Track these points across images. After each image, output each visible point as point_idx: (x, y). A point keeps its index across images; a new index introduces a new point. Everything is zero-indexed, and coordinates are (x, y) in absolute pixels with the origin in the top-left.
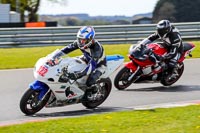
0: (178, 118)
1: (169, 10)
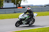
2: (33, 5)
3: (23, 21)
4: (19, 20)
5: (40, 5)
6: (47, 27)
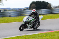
0: (34, 38)
1: (34, 6)
2: (10, 8)
3: (27, 25)
4: (23, 23)
5: (19, 8)
6: (27, 35)
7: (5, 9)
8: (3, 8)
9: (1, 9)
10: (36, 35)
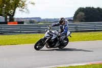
7: (32, 19)
8: (27, 18)
9: (25, 20)
10: (83, 66)
